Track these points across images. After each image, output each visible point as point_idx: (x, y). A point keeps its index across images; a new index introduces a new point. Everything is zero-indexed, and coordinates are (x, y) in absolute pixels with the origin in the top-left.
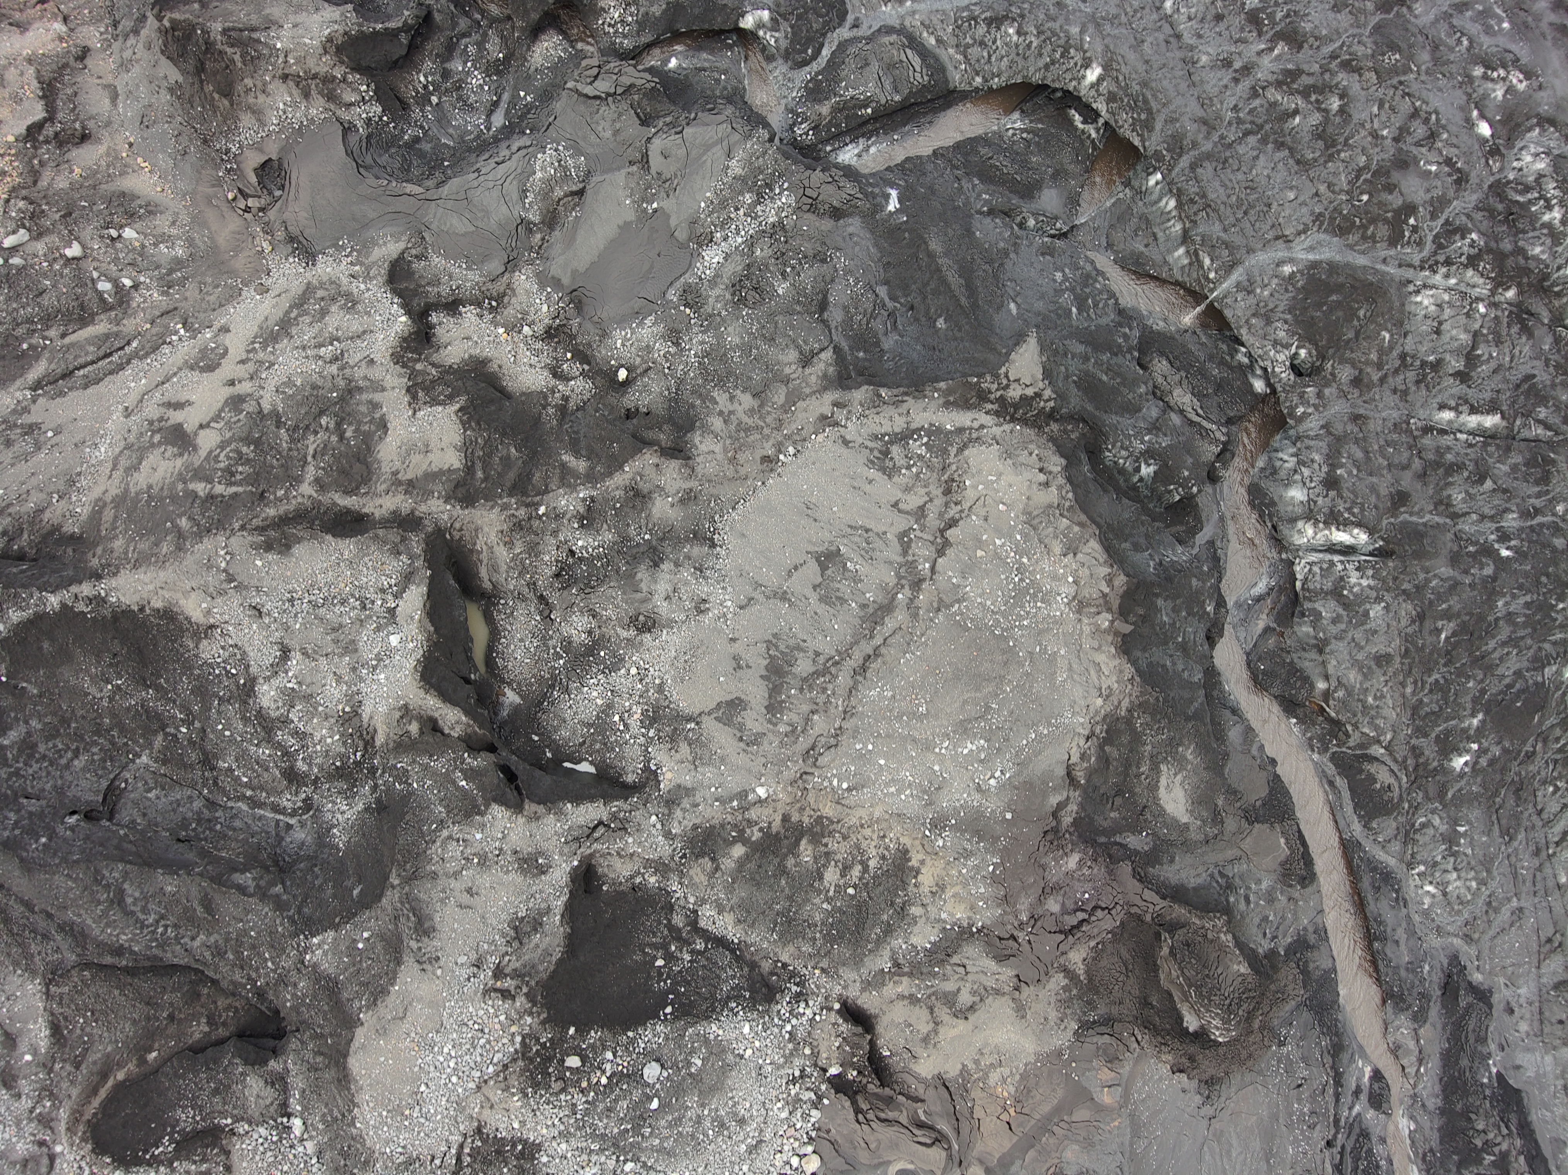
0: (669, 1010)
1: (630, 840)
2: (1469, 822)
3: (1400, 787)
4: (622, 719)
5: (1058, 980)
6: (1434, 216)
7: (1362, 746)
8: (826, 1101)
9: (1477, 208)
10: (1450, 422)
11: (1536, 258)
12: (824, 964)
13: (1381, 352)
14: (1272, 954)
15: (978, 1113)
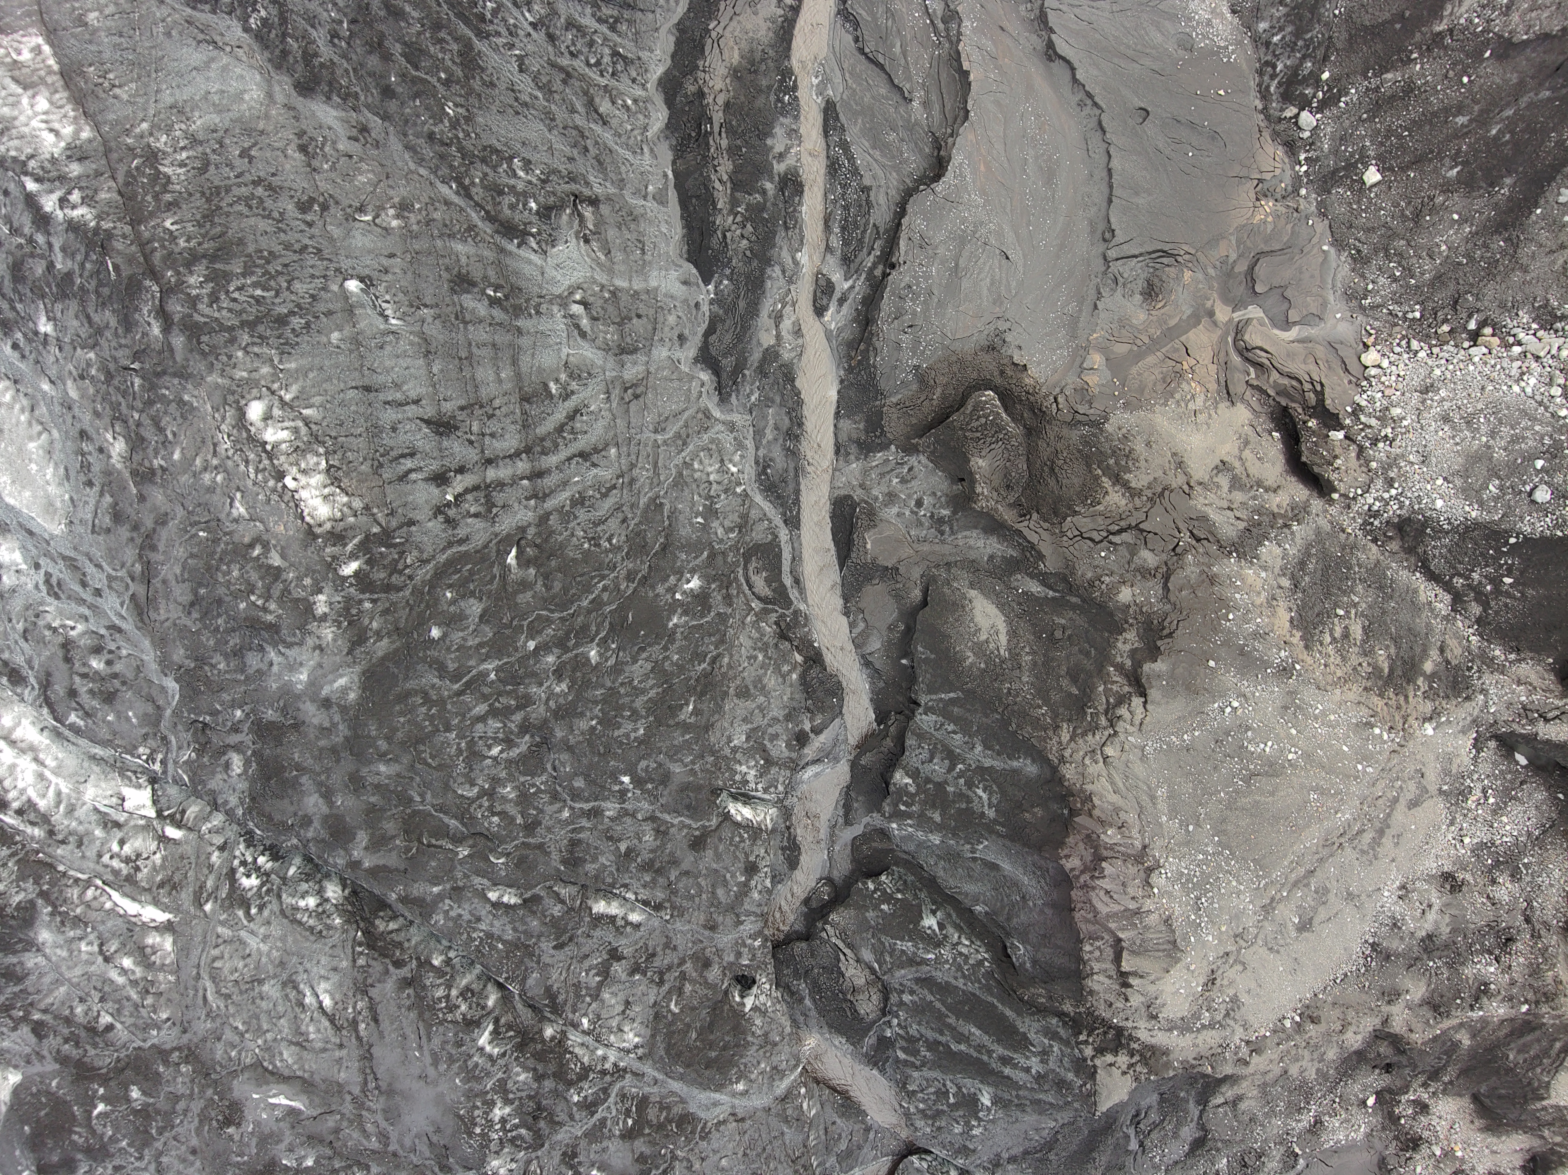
0: (1512, 540)
1: (1523, 698)
2: (691, 524)
3: (746, 568)
4: (1486, 798)
5: (1138, 480)
6: (603, 1122)
7: (765, 611)
8: (1349, 409)
9: (561, 1124)
10: (633, 910)
11: (526, 1069)
12: (1343, 536)
13: (680, 991)
14: (909, 449)
15: (1213, 368)
